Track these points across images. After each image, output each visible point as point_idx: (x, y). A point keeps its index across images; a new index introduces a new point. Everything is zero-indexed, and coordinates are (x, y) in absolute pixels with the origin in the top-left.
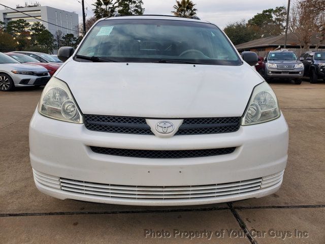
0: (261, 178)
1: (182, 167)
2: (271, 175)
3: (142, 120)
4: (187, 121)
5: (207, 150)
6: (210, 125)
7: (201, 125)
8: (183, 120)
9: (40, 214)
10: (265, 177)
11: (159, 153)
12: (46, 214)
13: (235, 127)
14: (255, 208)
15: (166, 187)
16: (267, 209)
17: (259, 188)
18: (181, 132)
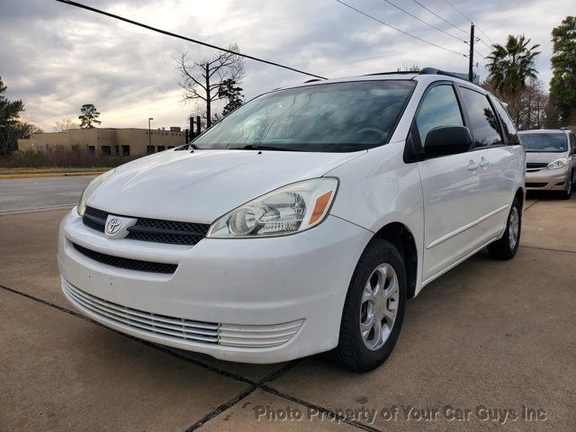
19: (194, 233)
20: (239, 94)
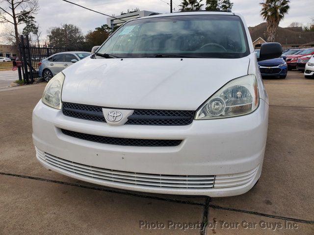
0: (213, 176)
1: (124, 154)
2: (229, 175)
3: (99, 109)
4: (137, 111)
5: (152, 140)
6: (156, 117)
7: (151, 117)
8: (133, 111)
9: (48, 181)
10: (220, 175)
11: (109, 140)
12: (52, 181)
13: (187, 120)
14: (234, 210)
15: (114, 171)
16: (246, 214)
17: (212, 186)
18: (131, 121)
19: (184, 117)
20: (32, 20)
